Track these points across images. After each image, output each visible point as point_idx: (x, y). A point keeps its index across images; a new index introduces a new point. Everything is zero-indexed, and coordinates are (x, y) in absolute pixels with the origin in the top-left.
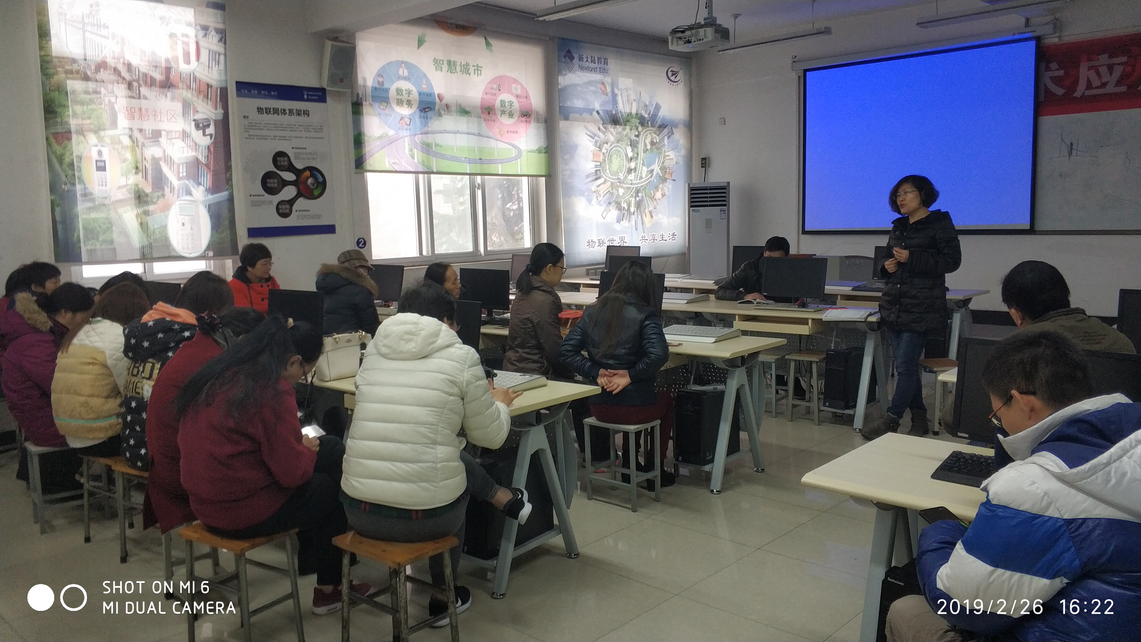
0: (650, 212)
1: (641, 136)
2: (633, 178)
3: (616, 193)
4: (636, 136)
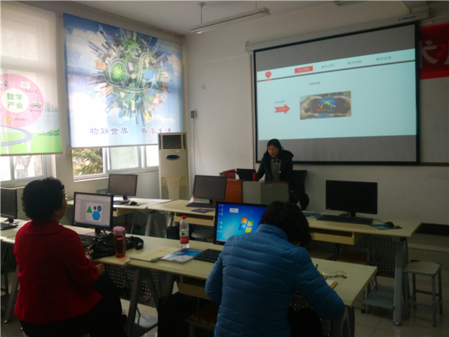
1: (141, 57)
3: (118, 95)
4: (136, 56)
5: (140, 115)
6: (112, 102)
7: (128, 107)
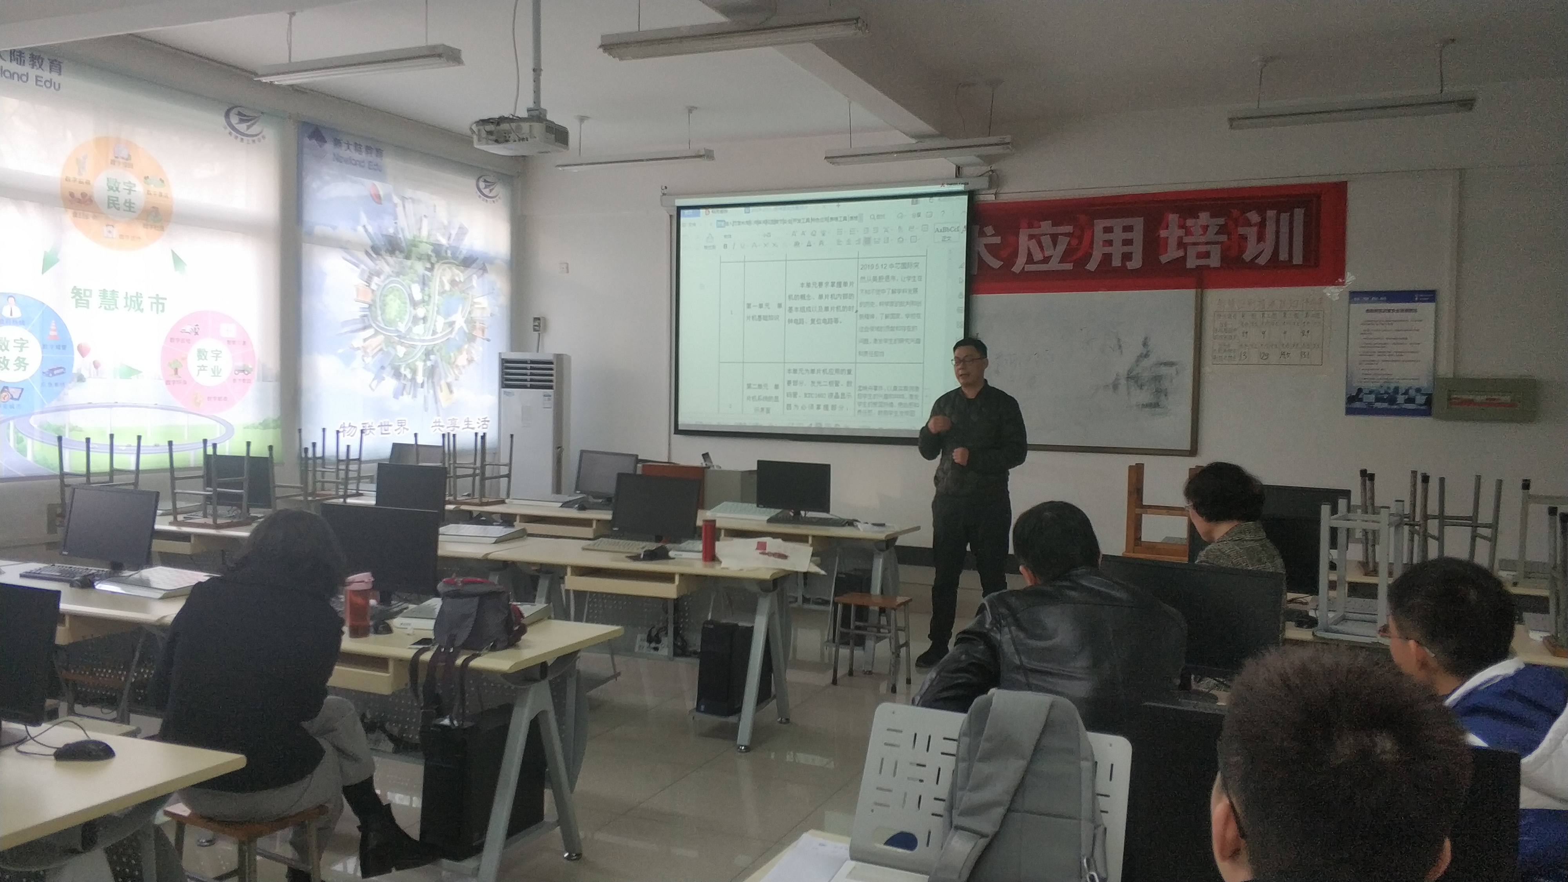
0: (449, 386)
1: (435, 270)
2: (421, 332)
3: (393, 352)
4: (427, 269)
5: (431, 392)
6: (383, 368)
7: (409, 376)
